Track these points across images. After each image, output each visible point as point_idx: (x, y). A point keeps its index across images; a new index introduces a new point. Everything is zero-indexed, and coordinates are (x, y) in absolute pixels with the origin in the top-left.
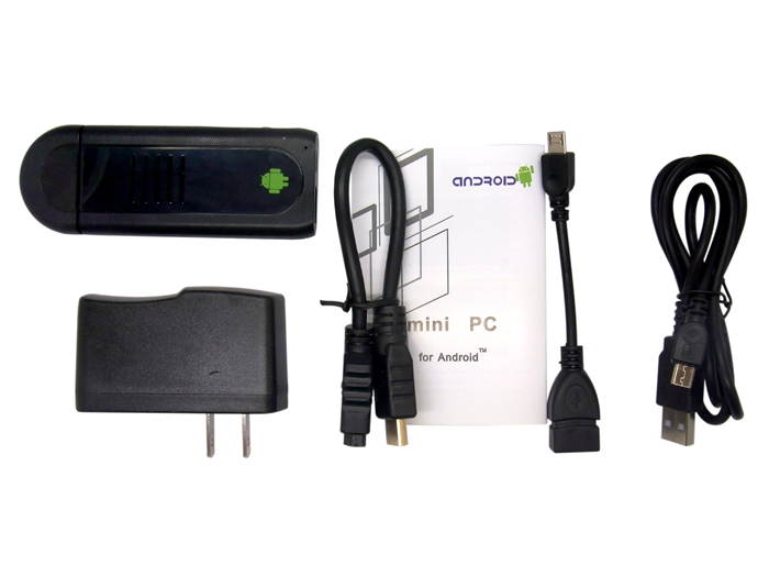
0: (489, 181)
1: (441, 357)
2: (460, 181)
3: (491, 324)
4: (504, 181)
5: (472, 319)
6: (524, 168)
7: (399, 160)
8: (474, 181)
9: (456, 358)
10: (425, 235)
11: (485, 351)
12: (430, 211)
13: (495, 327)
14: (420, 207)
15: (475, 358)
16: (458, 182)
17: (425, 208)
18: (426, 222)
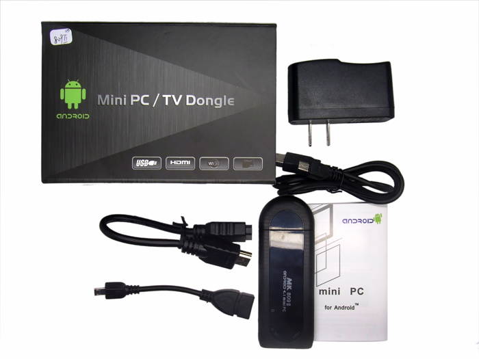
0: (360, 221)
1: (336, 307)
2: (346, 221)
3: (361, 291)
4: (368, 221)
5: (352, 289)
6: (377, 215)
7: (313, 211)
8: (354, 221)
9: (344, 308)
10: (328, 247)
11: (358, 304)
12: (331, 235)
13: (362, 293)
14: (326, 234)
15: (353, 308)
16: (345, 221)
17: (328, 234)
18: (329, 241)
